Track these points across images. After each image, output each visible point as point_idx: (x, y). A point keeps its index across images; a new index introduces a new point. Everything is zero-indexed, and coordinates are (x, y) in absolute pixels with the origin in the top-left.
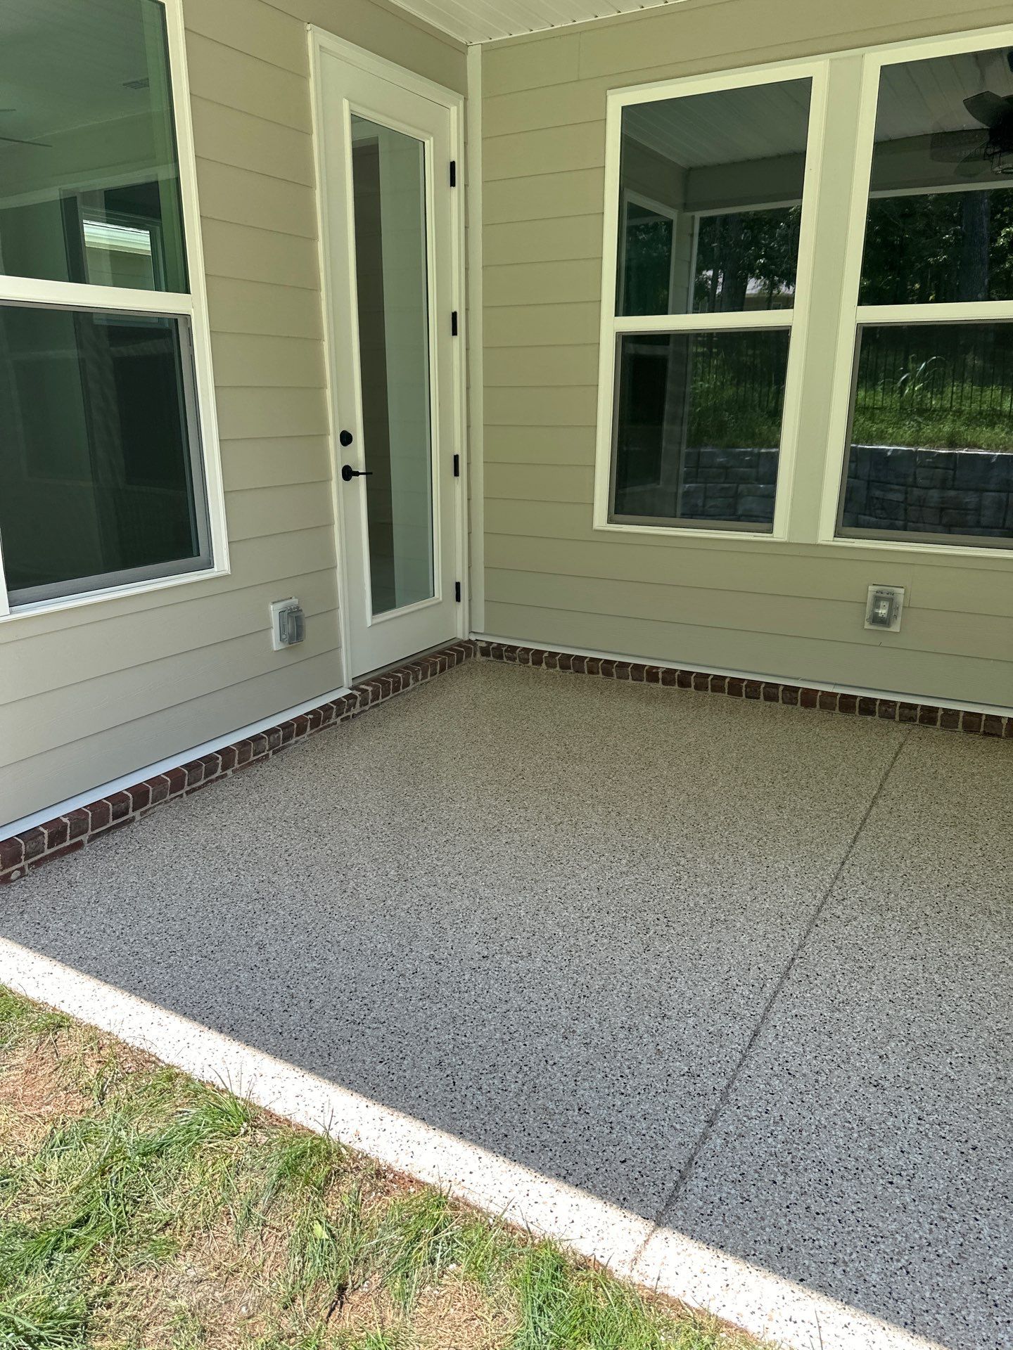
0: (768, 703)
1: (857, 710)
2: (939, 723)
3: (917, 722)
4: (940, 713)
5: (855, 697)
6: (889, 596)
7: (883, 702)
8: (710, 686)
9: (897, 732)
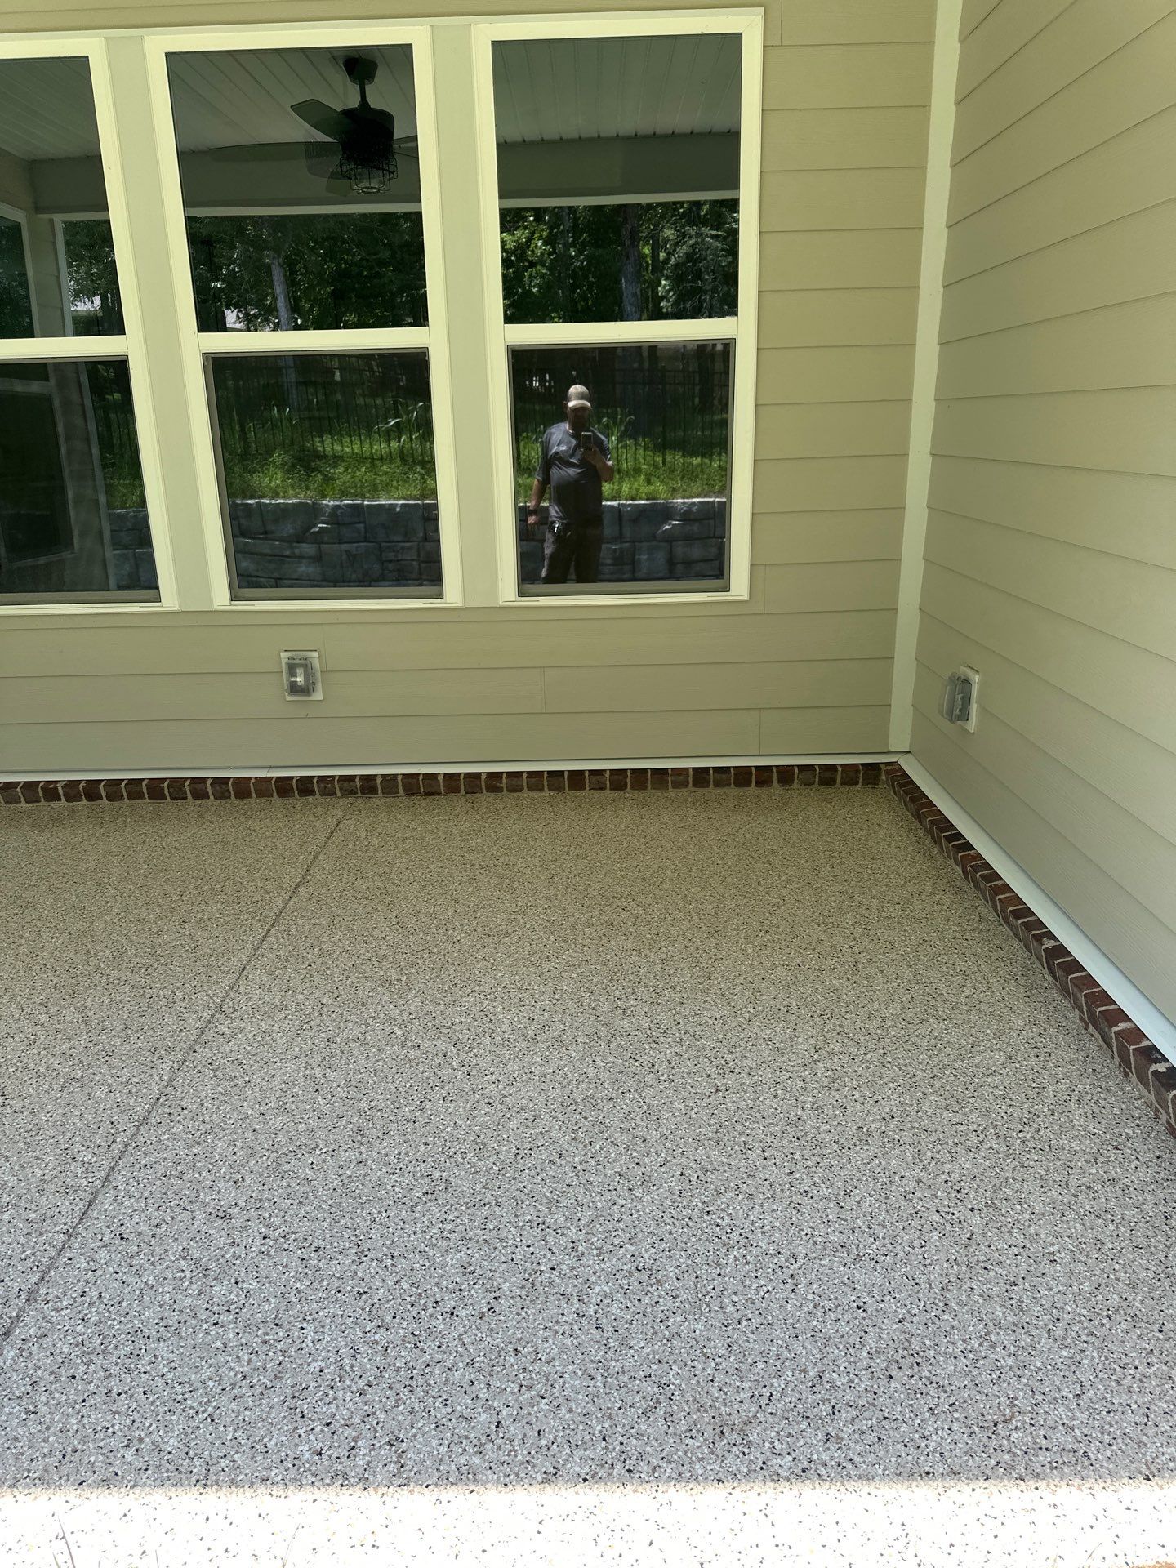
0: (198, 802)
1: (296, 793)
2: (380, 791)
3: (359, 794)
4: (379, 780)
5: (291, 778)
6: (302, 662)
7: (322, 779)
8: (125, 794)
9: (338, 807)
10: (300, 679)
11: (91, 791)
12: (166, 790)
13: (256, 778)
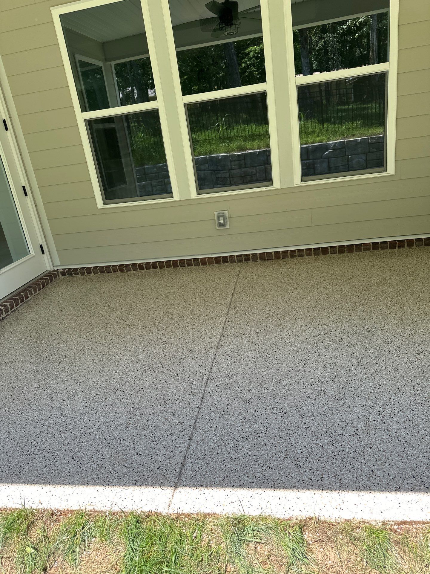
0: (189, 267)
1: (222, 262)
2: (251, 260)
3: (244, 261)
4: (251, 256)
5: (220, 257)
6: (222, 215)
7: (230, 256)
8: (165, 266)
9: (237, 267)
10: (222, 221)
11: (154, 265)
12: (179, 264)
13: (208, 258)
